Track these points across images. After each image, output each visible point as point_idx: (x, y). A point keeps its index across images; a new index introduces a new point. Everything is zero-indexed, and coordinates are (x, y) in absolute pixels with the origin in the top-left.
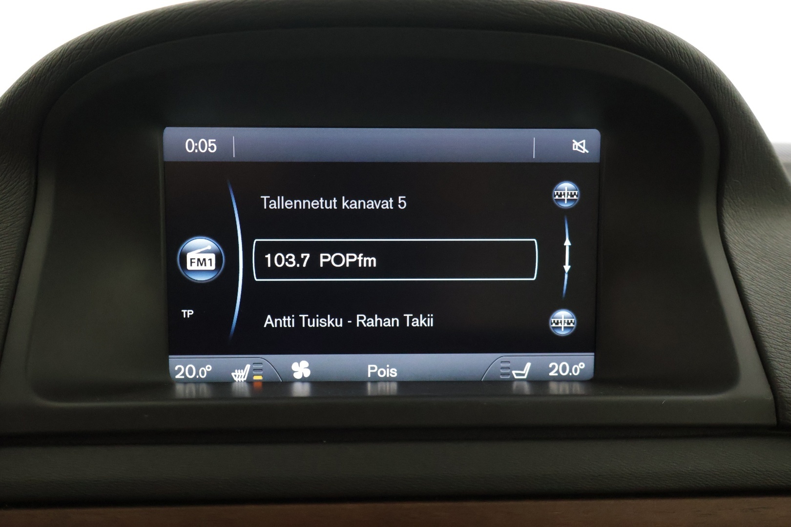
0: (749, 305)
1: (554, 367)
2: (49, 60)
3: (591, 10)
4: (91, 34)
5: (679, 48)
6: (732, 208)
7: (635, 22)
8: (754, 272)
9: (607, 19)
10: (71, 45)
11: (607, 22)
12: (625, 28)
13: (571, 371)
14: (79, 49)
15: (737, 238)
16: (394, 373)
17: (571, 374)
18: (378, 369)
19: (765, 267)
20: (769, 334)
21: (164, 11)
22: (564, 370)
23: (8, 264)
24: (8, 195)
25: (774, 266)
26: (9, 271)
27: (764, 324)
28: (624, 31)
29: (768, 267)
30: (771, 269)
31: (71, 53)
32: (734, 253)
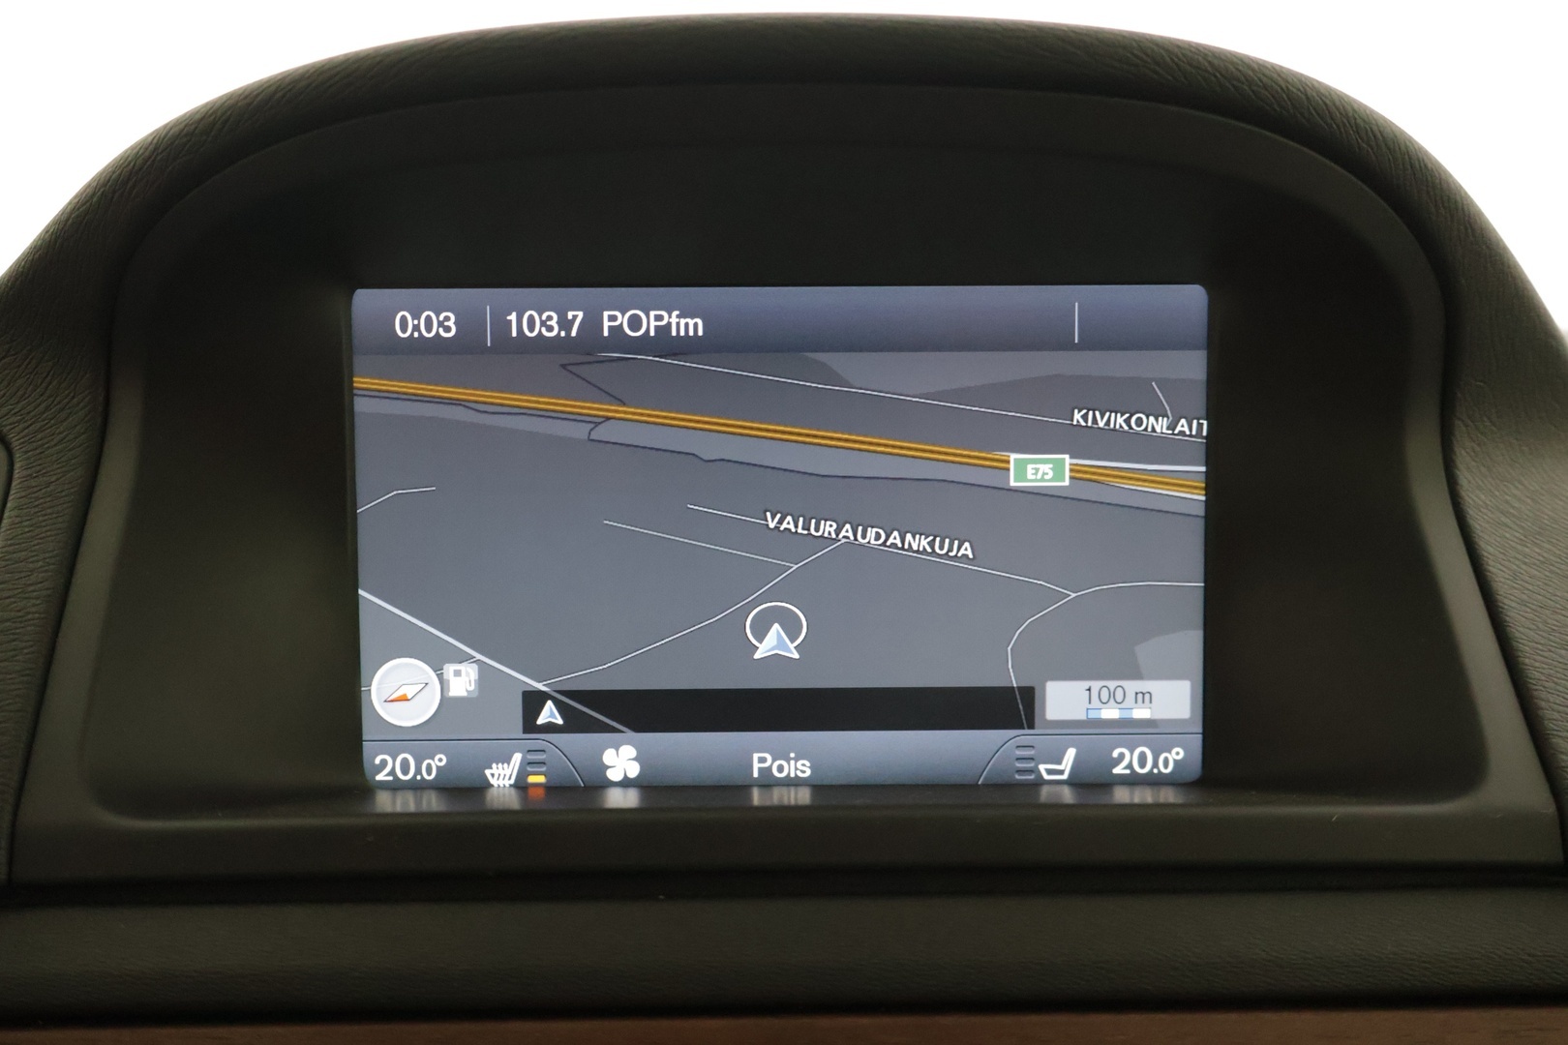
0: (1508, 628)
1: (1122, 756)
2: (130, 159)
3: (1179, 47)
4: (209, 107)
5: (1355, 119)
6: (1471, 438)
7: (1267, 68)
8: (1517, 562)
9: (1210, 62)
10: (171, 129)
11: (1209, 69)
12: (1247, 80)
13: (1155, 765)
14: (186, 135)
15: (1483, 497)
16: (804, 768)
17: (1155, 771)
18: (774, 760)
19: (1539, 554)
20: (1547, 685)
21: (349, 59)
22: (1142, 762)
23: (51, 554)
24: (52, 422)
25: (1558, 552)
26: (52, 567)
27: (1537, 664)
28: (1246, 88)
29: (1545, 555)
30: (1552, 557)
31: (172, 143)
32: (1478, 527)
